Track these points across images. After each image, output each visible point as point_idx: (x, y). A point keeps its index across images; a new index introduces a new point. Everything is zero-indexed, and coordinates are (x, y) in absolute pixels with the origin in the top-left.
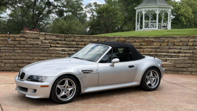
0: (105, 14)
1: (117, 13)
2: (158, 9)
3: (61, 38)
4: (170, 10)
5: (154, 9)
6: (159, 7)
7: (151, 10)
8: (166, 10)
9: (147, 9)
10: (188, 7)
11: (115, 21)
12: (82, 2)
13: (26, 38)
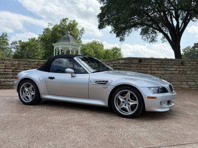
0: (27, 48)
1: (38, 48)
2: (70, 46)
4: (80, 48)
5: (68, 46)
6: (71, 45)
7: (65, 46)
8: (77, 47)
9: (63, 46)
10: (92, 49)
11: (36, 54)
12: (7, 38)
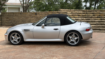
3: (84, 12)
13: (59, 13)
